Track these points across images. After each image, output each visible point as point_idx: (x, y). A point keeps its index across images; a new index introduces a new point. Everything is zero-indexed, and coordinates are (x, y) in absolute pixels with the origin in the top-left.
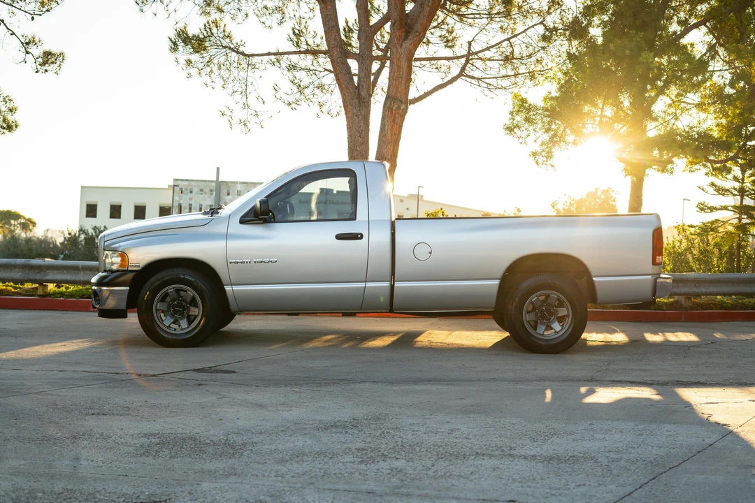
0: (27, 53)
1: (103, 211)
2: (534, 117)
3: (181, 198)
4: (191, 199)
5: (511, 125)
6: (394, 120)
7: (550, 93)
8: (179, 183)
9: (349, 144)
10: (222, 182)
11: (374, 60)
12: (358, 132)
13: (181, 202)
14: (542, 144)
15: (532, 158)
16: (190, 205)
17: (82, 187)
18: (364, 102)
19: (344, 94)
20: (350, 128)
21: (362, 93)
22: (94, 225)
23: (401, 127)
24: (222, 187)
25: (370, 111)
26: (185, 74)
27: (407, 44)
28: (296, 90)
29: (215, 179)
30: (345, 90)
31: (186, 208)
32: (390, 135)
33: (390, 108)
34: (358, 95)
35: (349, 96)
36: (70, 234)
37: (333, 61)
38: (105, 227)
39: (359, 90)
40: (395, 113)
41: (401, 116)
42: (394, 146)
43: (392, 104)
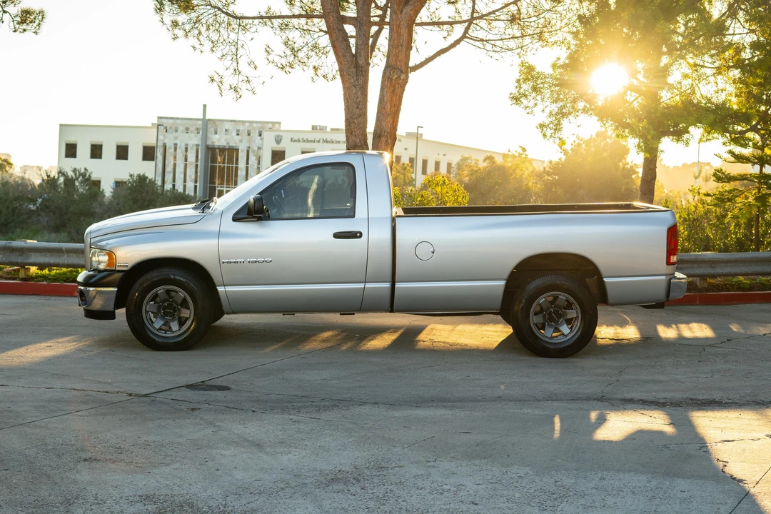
0: (5, 12)
1: (84, 151)
2: (542, 86)
3: (165, 137)
4: (176, 138)
5: (517, 94)
6: (393, 91)
7: (559, 59)
8: (164, 121)
9: (346, 116)
10: (209, 120)
11: (373, 25)
12: (356, 103)
13: (166, 141)
14: (551, 114)
15: (539, 130)
16: (176, 144)
17: (61, 125)
18: (362, 71)
19: (341, 63)
20: (347, 99)
21: (359, 61)
22: (74, 167)
23: (401, 98)
24: (209, 126)
25: (368, 80)
26: (170, 35)
27: (408, 10)
28: (288, 52)
29: (201, 117)
30: (342, 58)
31: (170, 148)
32: (389, 107)
33: (389, 78)
34: (356, 63)
35: (346, 64)
36: (48, 176)
37: (328, 27)
38: (85, 169)
39: (355, 58)
40: (394, 83)
41: (401, 87)
42: (393, 118)
43: (392, 73)
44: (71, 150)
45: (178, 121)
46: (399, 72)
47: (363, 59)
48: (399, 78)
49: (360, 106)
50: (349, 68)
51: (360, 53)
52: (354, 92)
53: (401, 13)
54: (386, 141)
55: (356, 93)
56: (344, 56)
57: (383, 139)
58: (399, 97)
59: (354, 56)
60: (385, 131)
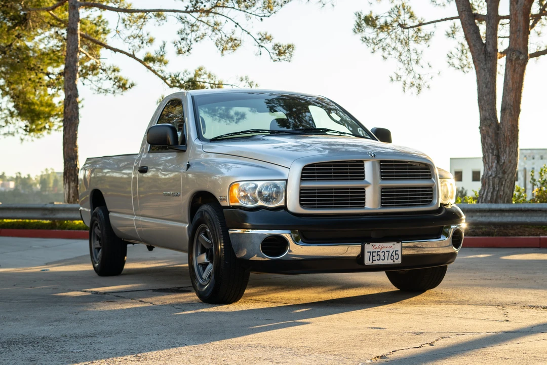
0: (261, 46)
3: (525, 163)
4: (533, 164)
8: (523, 151)
9: (478, 95)
13: (526, 166)
16: (533, 168)
17: (451, 159)
20: (479, 81)
21: (489, 49)
30: (473, 48)
31: (529, 171)
32: (511, 84)
33: (510, 59)
34: (484, 51)
35: (476, 52)
37: (462, 23)
39: (485, 47)
40: (515, 64)
41: (521, 66)
42: (516, 93)
43: (511, 55)
44: (458, 176)
45: (535, 151)
46: (518, 54)
47: (491, 47)
48: (518, 58)
49: (489, 86)
50: (479, 54)
51: (489, 42)
52: (483, 74)
53: (517, 4)
54: (510, 113)
55: (485, 75)
56: (474, 45)
57: (508, 111)
58: (520, 75)
59: (485, 45)
60: (508, 105)
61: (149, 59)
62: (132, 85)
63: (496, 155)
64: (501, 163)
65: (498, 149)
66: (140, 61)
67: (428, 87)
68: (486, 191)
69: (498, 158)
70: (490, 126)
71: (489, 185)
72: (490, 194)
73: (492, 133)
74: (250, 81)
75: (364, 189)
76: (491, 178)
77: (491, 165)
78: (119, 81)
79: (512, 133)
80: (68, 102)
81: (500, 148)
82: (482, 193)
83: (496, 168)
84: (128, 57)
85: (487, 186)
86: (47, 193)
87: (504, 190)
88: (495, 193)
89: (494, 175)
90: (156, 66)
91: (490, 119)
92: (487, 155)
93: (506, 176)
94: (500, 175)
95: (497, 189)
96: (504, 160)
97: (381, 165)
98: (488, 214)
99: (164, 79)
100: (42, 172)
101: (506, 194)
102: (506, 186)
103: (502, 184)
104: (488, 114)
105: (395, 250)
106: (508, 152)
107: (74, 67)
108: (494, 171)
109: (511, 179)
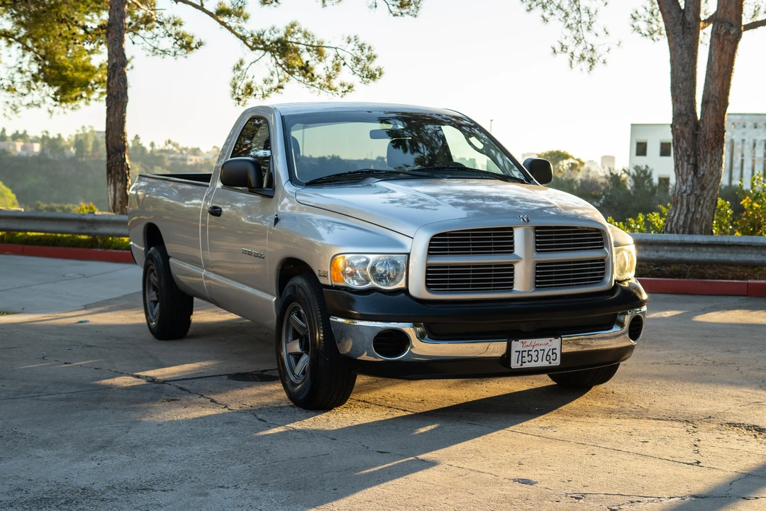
3: (733, 134)
4: (744, 134)
8: (732, 117)
9: (672, 81)
12: (681, 65)
13: (734, 137)
16: (743, 140)
17: (632, 125)
18: (689, 28)
19: (666, 20)
21: (688, 17)
30: (667, 15)
31: (738, 144)
32: (717, 68)
33: (717, 34)
34: (683, 20)
35: (671, 22)
36: (611, 174)
38: (647, 166)
39: (684, 14)
40: (723, 40)
41: (732, 43)
42: (723, 80)
43: (719, 28)
44: (641, 149)
45: (746, 117)
46: (728, 27)
47: (691, 14)
48: (728, 33)
49: (687, 69)
50: (675, 25)
51: (688, 8)
52: (680, 52)
54: (714, 108)
55: (682, 54)
56: (669, 12)
57: (711, 105)
58: (730, 55)
59: (683, 11)
60: (712, 96)
61: (223, 12)
62: (200, 44)
63: (692, 164)
64: (700, 176)
65: (696, 156)
66: (210, 14)
67: (604, 62)
68: (678, 212)
69: (695, 167)
70: (686, 124)
71: (682, 205)
72: (682, 217)
73: (689, 134)
74: (360, 43)
75: (513, 266)
76: (685, 195)
77: (685, 177)
78: (181, 39)
79: (716, 135)
80: (112, 74)
81: (699, 155)
82: (672, 215)
83: (692, 181)
84: (194, 9)
85: (679, 205)
86: (84, 159)
87: (701, 212)
88: (690, 216)
89: (689, 192)
90: (232, 22)
91: (687, 115)
92: (680, 164)
93: (705, 192)
94: (698, 192)
95: (693, 210)
96: (704, 171)
97: (536, 233)
98: (679, 248)
99: (243, 38)
100: (78, 131)
101: (705, 217)
102: (705, 206)
103: (699, 204)
104: (683, 108)
105: (552, 348)
106: (709, 161)
107: (121, 25)
108: (689, 186)
109: (712, 197)
